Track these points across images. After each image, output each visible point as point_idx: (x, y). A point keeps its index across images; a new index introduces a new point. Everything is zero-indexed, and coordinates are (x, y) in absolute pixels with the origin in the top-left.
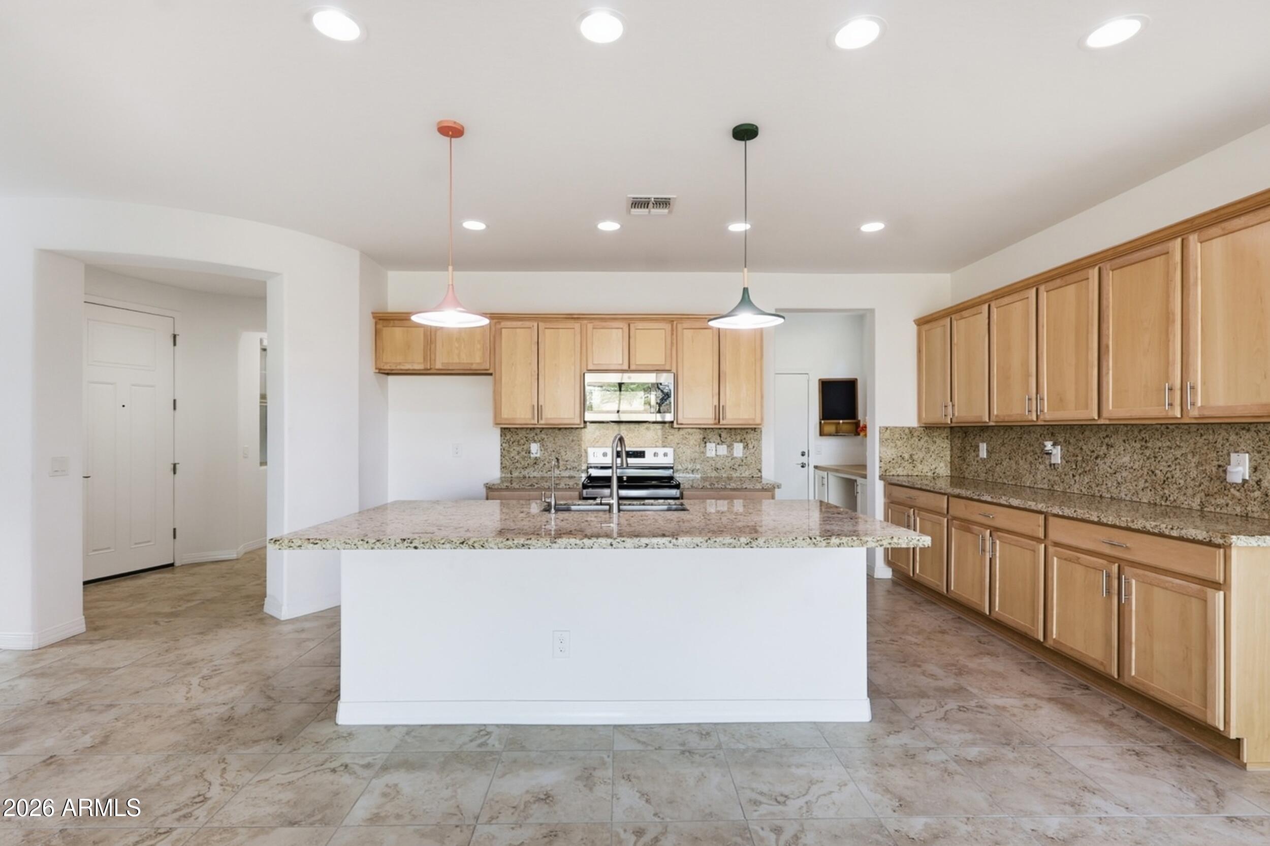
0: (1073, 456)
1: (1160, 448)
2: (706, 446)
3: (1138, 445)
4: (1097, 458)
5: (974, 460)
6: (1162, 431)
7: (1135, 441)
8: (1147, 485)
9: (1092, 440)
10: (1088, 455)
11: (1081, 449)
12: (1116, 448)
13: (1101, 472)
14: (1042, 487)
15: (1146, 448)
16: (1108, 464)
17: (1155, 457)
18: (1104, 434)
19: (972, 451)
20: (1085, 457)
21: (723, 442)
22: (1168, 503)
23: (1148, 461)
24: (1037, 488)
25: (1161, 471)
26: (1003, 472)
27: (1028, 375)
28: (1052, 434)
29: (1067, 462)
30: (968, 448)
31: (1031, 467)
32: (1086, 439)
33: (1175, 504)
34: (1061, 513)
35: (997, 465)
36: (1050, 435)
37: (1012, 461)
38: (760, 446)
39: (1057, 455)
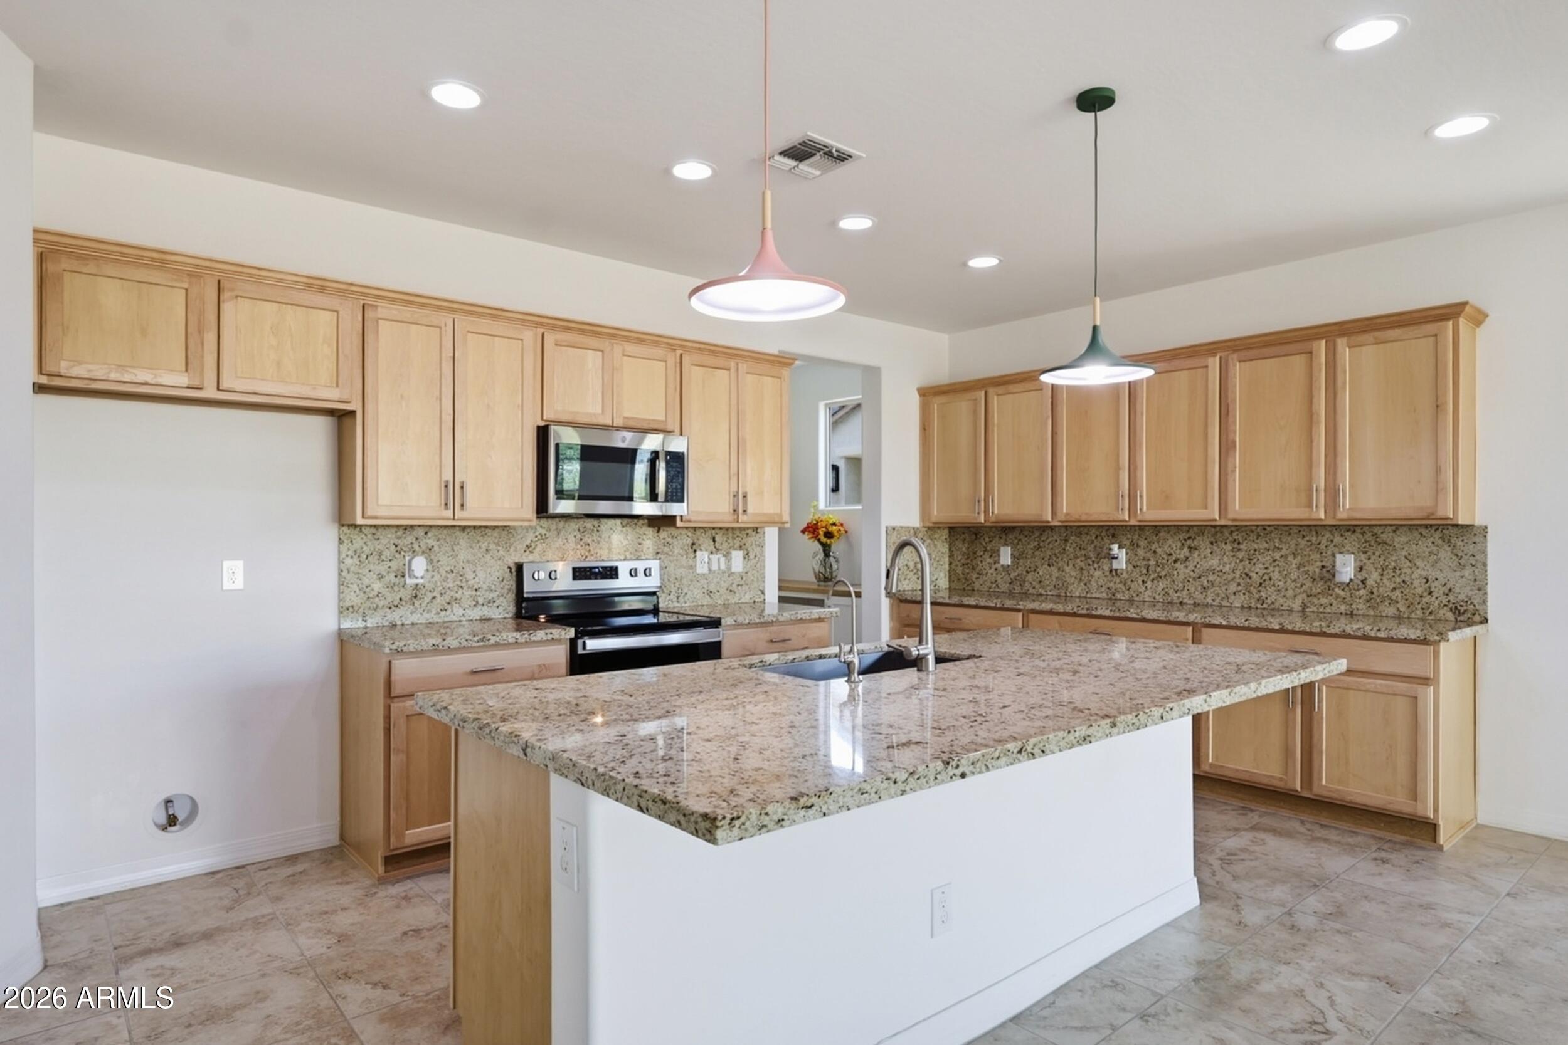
0: (1144, 559)
1: (1255, 550)
2: (695, 557)
3: (1229, 547)
4: (1175, 561)
5: (991, 568)
6: (1258, 533)
7: (1226, 543)
8: (1240, 588)
9: (1170, 542)
10: (1163, 558)
11: (1155, 552)
12: (1202, 550)
13: (1182, 577)
14: (1098, 595)
15: (1239, 550)
16: (1191, 567)
17: (1250, 559)
18: (1182, 536)
19: (986, 556)
20: (1160, 561)
21: (717, 550)
22: (1265, 606)
23: (1241, 564)
24: (1091, 598)
25: (1257, 573)
26: (1038, 580)
27: (1118, 468)
28: (1113, 536)
29: (1134, 567)
30: (980, 553)
31: (1082, 574)
32: (1161, 541)
33: (1273, 606)
34: (1224, 623)
35: (1027, 572)
36: (1110, 537)
37: (1052, 568)
38: (762, 554)
39: (1121, 557)
